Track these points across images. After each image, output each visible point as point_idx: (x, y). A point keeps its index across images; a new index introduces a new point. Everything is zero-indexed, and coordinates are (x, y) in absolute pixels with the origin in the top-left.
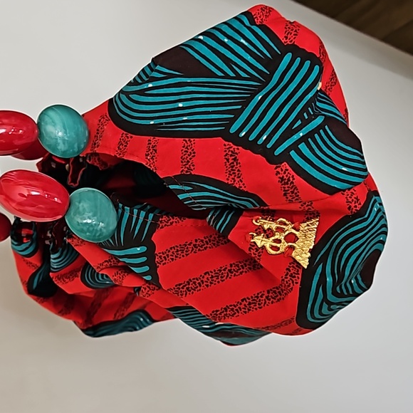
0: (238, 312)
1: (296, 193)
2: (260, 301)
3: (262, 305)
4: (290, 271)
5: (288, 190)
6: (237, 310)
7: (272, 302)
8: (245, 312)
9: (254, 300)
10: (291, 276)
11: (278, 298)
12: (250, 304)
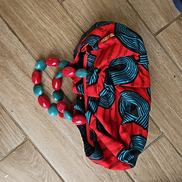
1: (102, 29)
7: (115, 46)
10: (113, 38)
11: (115, 44)
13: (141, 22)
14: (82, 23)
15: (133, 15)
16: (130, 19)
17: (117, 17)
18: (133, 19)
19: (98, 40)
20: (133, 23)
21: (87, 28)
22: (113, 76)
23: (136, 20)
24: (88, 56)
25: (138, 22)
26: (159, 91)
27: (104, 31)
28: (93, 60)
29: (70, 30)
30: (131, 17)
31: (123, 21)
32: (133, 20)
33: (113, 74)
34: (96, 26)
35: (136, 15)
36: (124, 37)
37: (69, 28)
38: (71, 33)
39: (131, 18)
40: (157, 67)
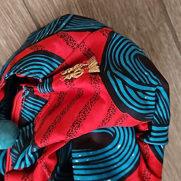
0: (81, 122)
1: (72, 40)
2: (88, 107)
3: (91, 108)
4: (92, 77)
5: (67, 40)
6: (79, 121)
7: (95, 102)
8: (84, 119)
9: (85, 109)
10: (94, 78)
11: (97, 98)
12: (84, 112)
13: (167, 28)
14: (38, 4)
15: (154, 9)
16: (146, 18)
17: (118, 6)
18: (152, 19)
19: (56, 66)
20: (150, 26)
21: (46, 18)
22: (77, 161)
23: (158, 21)
24: (27, 97)
25: (161, 28)
26: (168, 175)
27: (75, 46)
28: (38, 109)
29: (8, 13)
30: (149, 13)
31: (130, 19)
32: (151, 22)
33: (77, 156)
34: (62, 26)
35: (160, 12)
36: (124, 83)
37: (4, 8)
38: (8, 20)
39: (150, 15)
40: (177, 128)
